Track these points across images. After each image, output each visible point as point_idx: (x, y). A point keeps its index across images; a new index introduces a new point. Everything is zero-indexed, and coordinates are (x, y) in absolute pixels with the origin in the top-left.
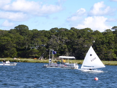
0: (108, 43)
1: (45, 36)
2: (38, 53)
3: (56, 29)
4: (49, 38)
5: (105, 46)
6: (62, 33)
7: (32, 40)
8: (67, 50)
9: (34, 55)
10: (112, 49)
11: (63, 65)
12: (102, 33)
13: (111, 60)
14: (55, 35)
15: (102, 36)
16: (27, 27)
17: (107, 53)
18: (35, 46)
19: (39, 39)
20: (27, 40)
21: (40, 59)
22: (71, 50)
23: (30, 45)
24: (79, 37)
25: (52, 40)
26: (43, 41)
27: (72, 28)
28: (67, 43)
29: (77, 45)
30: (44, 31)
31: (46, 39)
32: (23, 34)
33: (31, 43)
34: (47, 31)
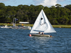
0: (53, 14)
1: (15, 10)
2: (10, 20)
3: (21, 5)
4: (17, 11)
5: (51, 16)
6: (25, 8)
7: (6, 12)
8: (28, 18)
9: (8, 22)
10: (55, 18)
11: (22, 27)
12: (50, 8)
13: (55, 24)
14: (21, 9)
15: (49, 10)
16: (4, 4)
17: (52, 20)
18: (9, 16)
19: (10, 12)
20: (4, 12)
21: (11, 24)
22: (31, 18)
23: (6, 15)
24: (36, 10)
25: (18, 12)
26: (13, 13)
27: (31, 5)
28: (28, 14)
29: (34, 15)
30: (14, 6)
31: (15, 12)
32: (1, 8)
33: (6, 14)
34: (16, 7)
